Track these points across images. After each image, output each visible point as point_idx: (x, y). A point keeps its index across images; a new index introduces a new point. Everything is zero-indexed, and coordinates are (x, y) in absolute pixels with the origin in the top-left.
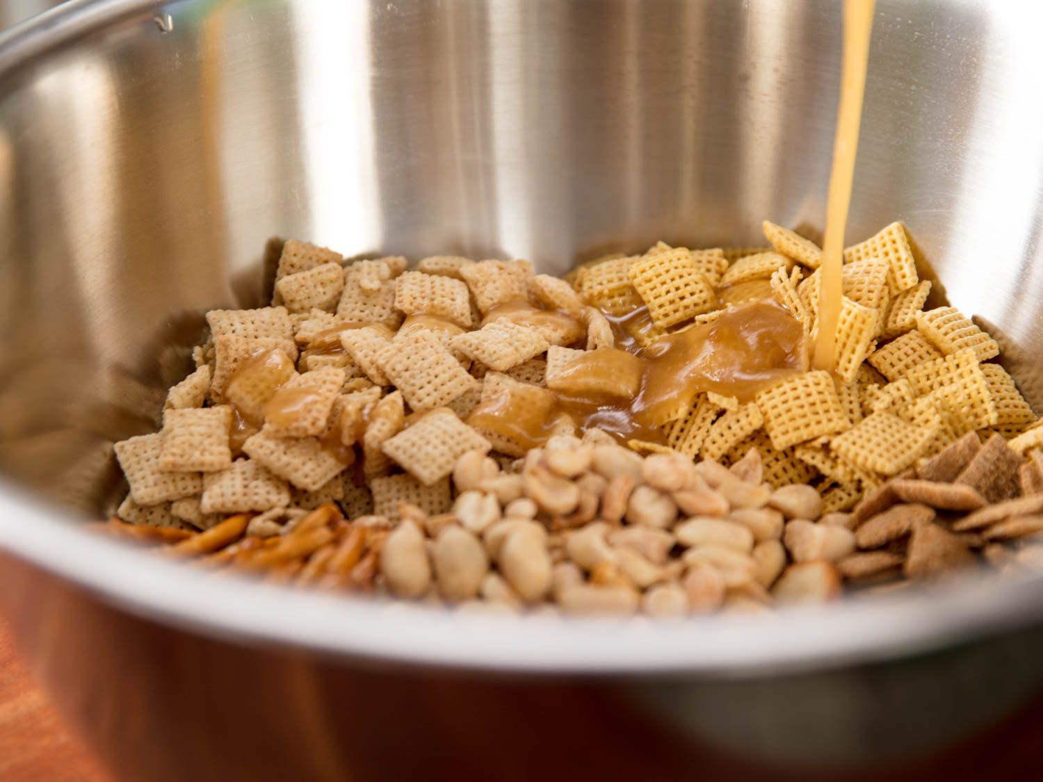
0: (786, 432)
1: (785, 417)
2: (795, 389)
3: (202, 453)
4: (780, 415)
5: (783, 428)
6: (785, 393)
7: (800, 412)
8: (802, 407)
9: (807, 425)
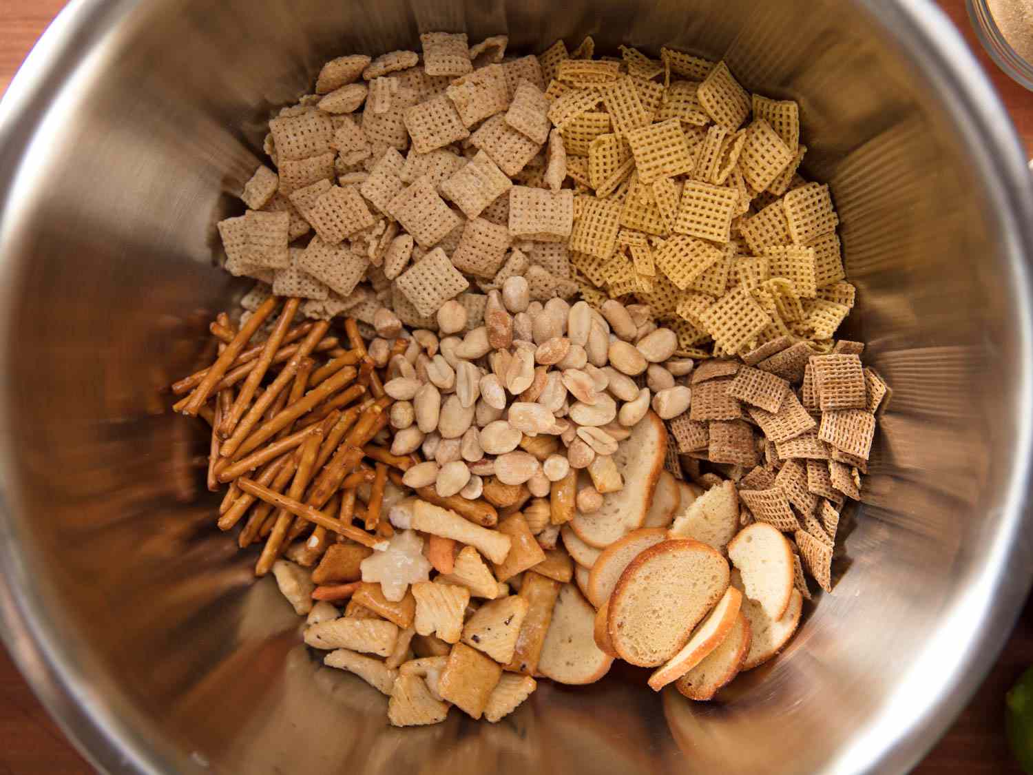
0: (683, 277)
1: (679, 267)
2: (677, 244)
3: (269, 259)
4: (675, 266)
5: (680, 275)
6: (671, 250)
7: (688, 259)
8: (687, 255)
9: (696, 266)
